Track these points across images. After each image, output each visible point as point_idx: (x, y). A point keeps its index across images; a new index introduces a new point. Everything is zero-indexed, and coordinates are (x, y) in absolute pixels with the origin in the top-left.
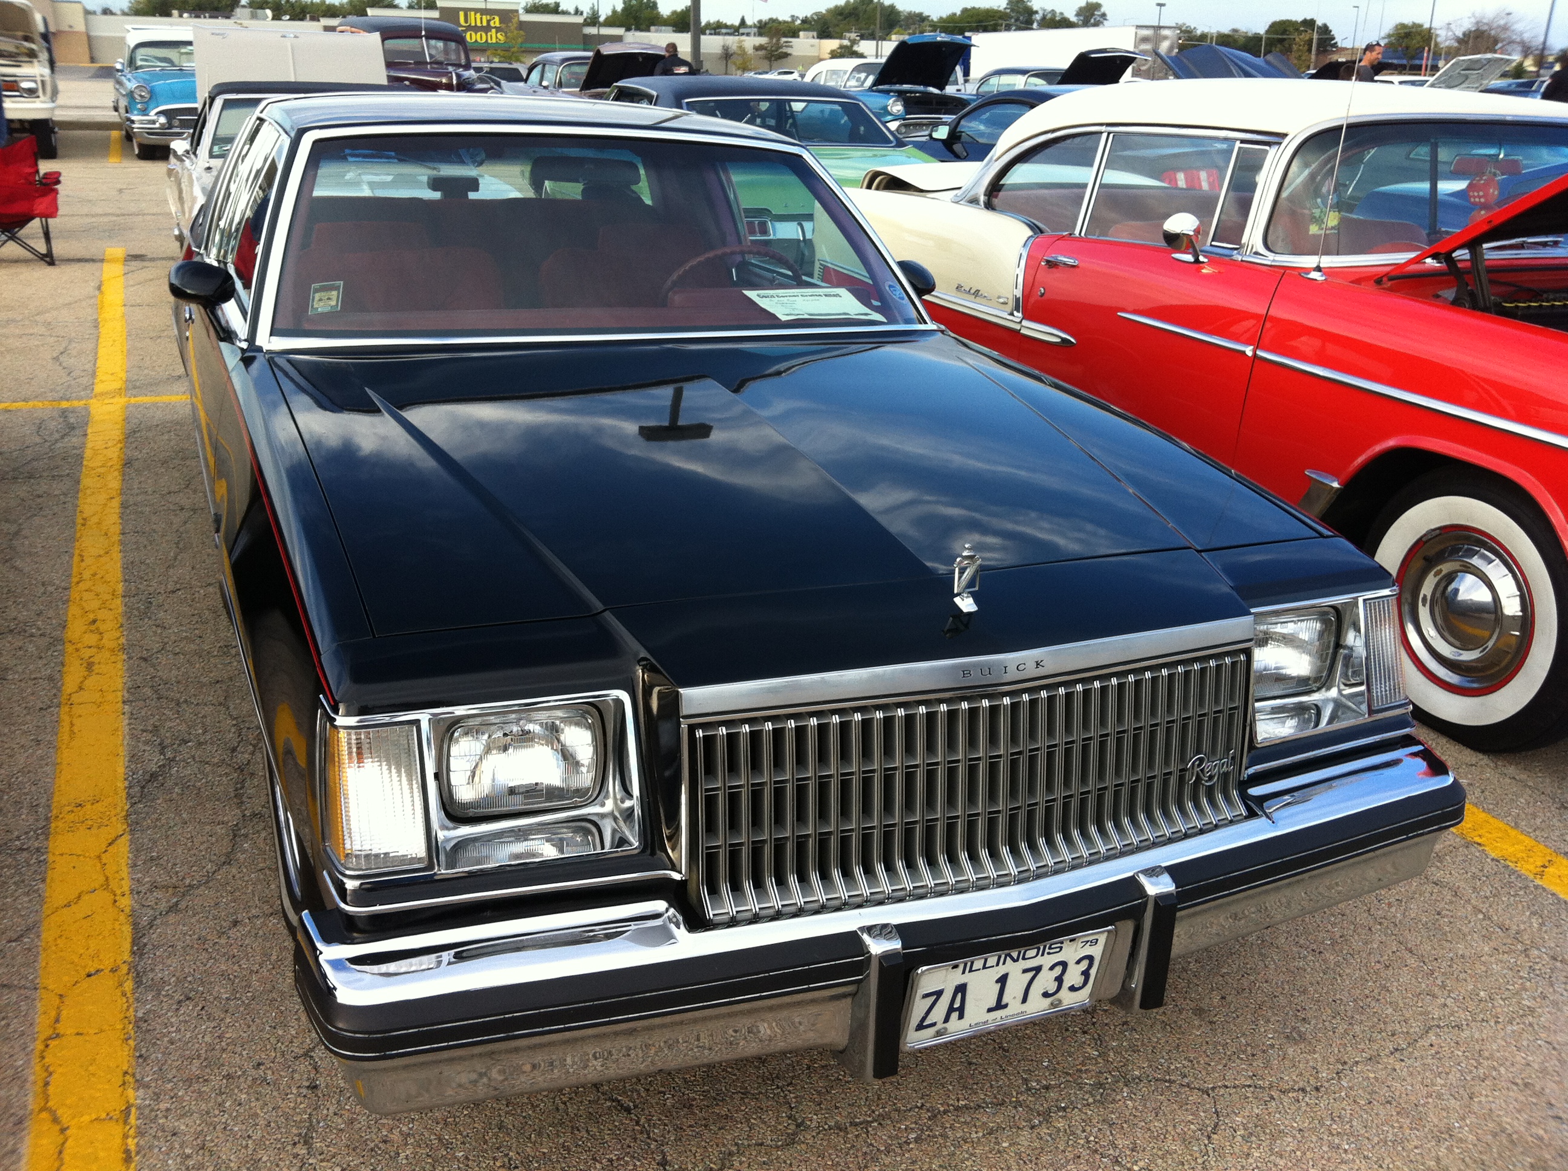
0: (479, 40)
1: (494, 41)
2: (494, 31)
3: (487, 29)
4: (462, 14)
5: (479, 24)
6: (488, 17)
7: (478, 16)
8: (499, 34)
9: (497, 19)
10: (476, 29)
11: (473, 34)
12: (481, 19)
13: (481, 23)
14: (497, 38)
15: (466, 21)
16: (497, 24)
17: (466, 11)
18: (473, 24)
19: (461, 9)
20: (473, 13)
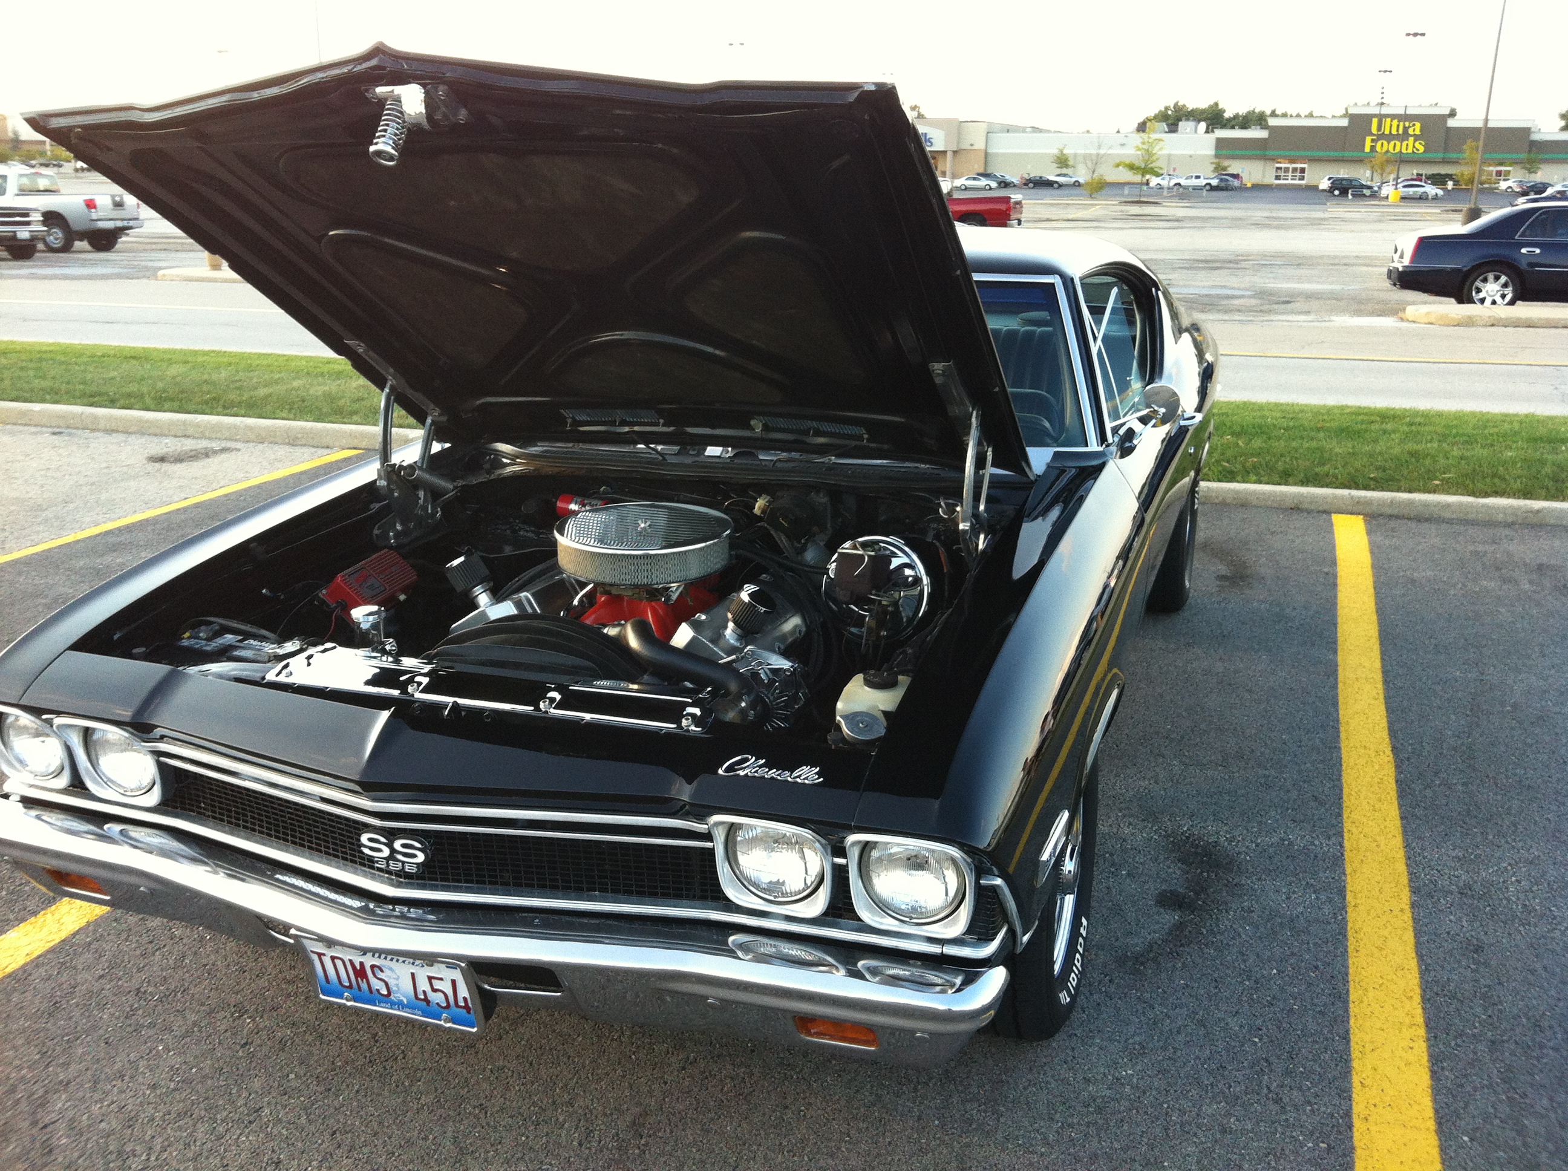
0: (1391, 149)
1: (1410, 151)
2: (1411, 139)
3: (1405, 135)
4: (1375, 121)
5: (1394, 132)
6: (1407, 124)
7: (1395, 122)
8: (1417, 145)
9: (1418, 125)
10: (1390, 137)
11: (1385, 143)
12: (1398, 126)
13: (1398, 131)
14: (1414, 147)
15: (1379, 128)
16: (1418, 132)
17: (1381, 117)
18: (1387, 132)
19: (1375, 116)
20: (1389, 120)
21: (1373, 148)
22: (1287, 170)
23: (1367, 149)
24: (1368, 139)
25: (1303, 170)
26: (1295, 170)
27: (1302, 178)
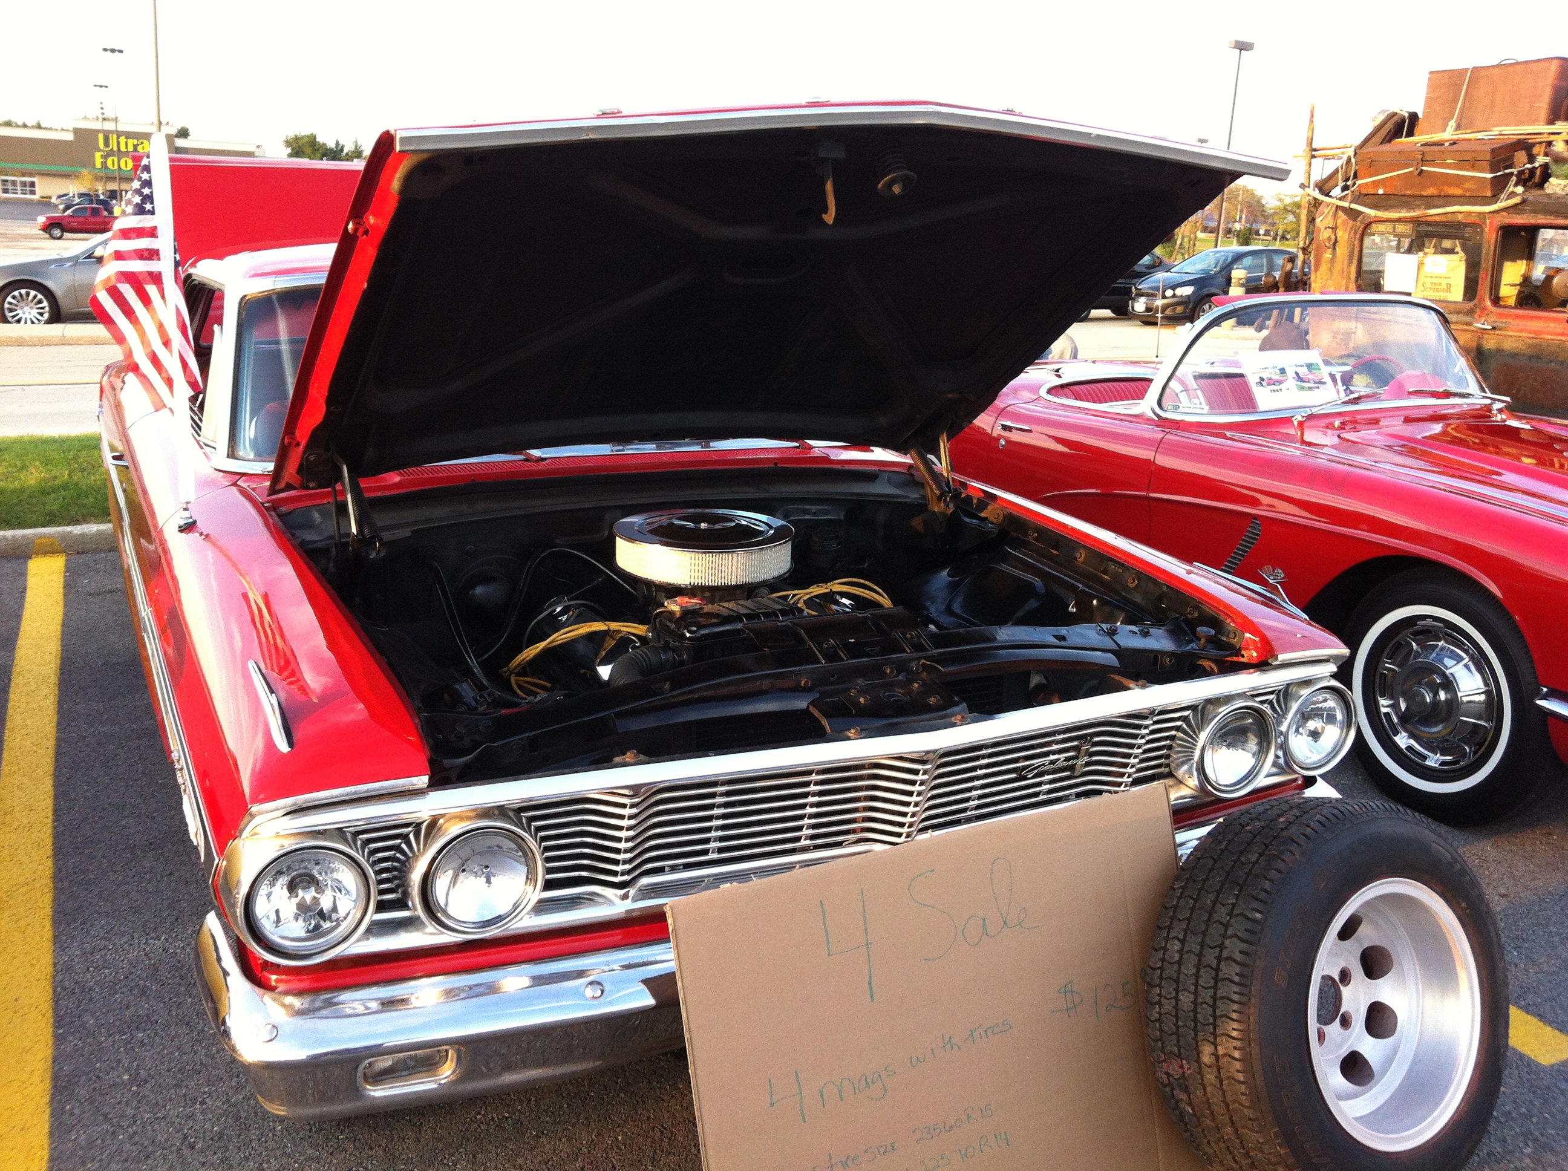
4: (101, 137)
5: (123, 149)
6: (135, 141)
7: (122, 140)
10: (119, 155)
11: (116, 160)
12: (126, 143)
13: (127, 148)
15: (107, 144)
17: (107, 133)
18: (116, 149)
19: (98, 131)
20: (115, 136)
21: (104, 164)
22: (14, 183)
23: (98, 165)
24: (98, 156)
25: (32, 184)
26: (24, 184)
27: (33, 193)
